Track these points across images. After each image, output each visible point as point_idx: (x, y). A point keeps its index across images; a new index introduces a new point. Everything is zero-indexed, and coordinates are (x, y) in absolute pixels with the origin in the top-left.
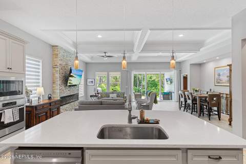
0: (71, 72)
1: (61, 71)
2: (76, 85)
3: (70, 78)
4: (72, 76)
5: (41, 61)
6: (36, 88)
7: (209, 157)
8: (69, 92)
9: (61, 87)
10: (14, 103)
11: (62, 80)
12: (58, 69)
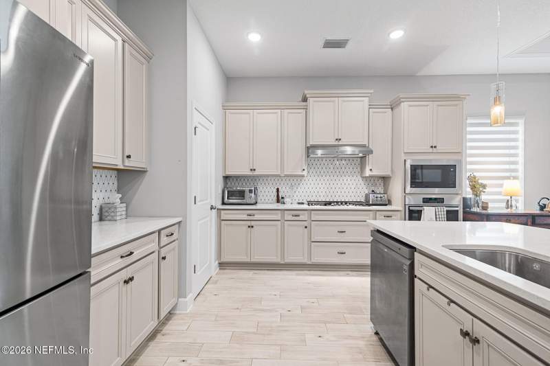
6: (499, 182)
10: (440, 201)
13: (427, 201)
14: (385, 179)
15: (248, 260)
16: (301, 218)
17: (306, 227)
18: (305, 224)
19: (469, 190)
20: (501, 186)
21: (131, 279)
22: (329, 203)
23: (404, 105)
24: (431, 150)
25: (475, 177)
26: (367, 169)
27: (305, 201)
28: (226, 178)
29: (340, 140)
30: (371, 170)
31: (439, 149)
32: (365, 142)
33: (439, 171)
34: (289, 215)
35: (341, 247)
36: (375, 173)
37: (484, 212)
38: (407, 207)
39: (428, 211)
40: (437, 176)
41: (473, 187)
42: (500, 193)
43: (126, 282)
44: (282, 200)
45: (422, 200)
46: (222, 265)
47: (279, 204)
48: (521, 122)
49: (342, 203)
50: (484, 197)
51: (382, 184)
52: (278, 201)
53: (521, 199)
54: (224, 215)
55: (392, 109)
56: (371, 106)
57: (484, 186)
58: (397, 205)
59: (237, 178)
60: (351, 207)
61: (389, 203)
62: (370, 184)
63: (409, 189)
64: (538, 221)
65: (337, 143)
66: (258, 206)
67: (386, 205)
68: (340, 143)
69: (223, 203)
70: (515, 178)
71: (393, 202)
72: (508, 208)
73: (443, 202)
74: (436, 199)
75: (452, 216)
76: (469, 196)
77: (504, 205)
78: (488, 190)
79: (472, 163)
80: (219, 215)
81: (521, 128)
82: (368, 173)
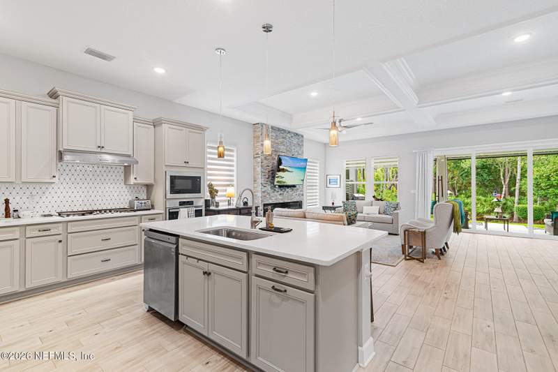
0: (280, 162)
1: (265, 162)
2: (294, 186)
3: (280, 174)
4: (283, 170)
5: (235, 149)
6: (224, 188)
7: (274, 269)
8: (280, 197)
9: (265, 189)
10: (191, 203)
11: (267, 176)
12: (259, 160)
13: (182, 204)
14: (149, 187)
16: (52, 232)
17: (60, 241)
18: (59, 238)
19: (208, 194)
20: (226, 191)
22: (91, 212)
23: (165, 126)
24: (184, 165)
25: (212, 185)
26: (132, 177)
27: (52, 213)
29: (103, 147)
30: (135, 178)
31: (190, 164)
32: (130, 153)
33: (190, 181)
34: (33, 230)
35: (104, 255)
36: (139, 181)
37: (217, 209)
38: (167, 209)
39: (183, 212)
40: (189, 185)
41: (211, 192)
42: (225, 196)
44: (15, 214)
45: (178, 203)
47: (8, 219)
49: (105, 211)
50: (217, 199)
51: (145, 191)
52: (7, 215)
53: (235, 199)
55: (154, 126)
56: (135, 120)
57: (217, 191)
58: (159, 209)
60: (116, 214)
61: (153, 207)
62: (134, 191)
63: (169, 196)
64: (243, 211)
65: (99, 150)
67: (149, 209)
68: (103, 150)
70: (233, 186)
71: (155, 207)
72: (229, 205)
73: (193, 204)
74: (188, 202)
75: (198, 213)
76: (209, 198)
77: (227, 203)
78: (219, 193)
79: (210, 175)
81: (235, 153)
82: (132, 181)
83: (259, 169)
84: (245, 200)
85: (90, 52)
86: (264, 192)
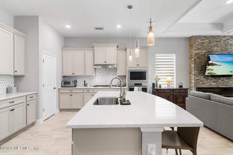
0: (209, 59)
1: (197, 60)
6: (166, 77)
9: (198, 78)
10: (140, 85)
11: (200, 69)
12: (193, 59)
13: (136, 85)
15: (70, 108)
16: (90, 92)
17: (92, 95)
20: (166, 79)
21: (13, 110)
22: (99, 86)
24: (137, 66)
25: (157, 76)
26: (117, 73)
28: (64, 77)
31: (140, 66)
32: (116, 63)
34: (86, 90)
36: (120, 75)
39: (136, 88)
42: (165, 82)
43: (11, 110)
44: (87, 85)
45: (134, 84)
46: (61, 110)
47: (85, 87)
48: (175, 55)
50: (160, 83)
54: (61, 91)
55: (126, 51)
56: (118, 49)
57: (159, 79)
59: (69, 77)
63: (129, 81)
65: (105, 63)
66: (77, 87)
67: (124, 86)
69: (62, 87)
70: (172, 76)
72: (168, 87)
75: (144, 90)
80: (59, 91)
81: (175, 57)
83: (193, 65)
84: (181, 84)
85: (97, 29)
86: (198, 80)
